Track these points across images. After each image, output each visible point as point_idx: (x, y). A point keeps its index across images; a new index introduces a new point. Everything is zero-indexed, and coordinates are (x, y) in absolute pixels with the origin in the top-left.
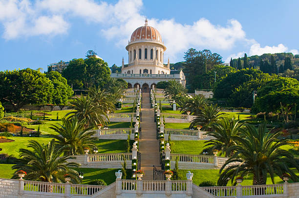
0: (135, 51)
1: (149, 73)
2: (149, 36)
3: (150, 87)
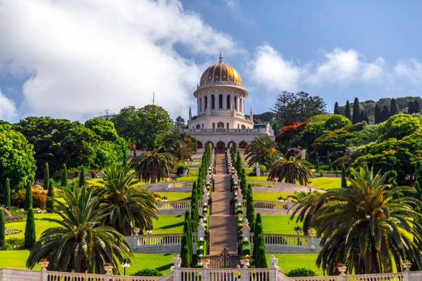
0: (206, 98)
1: (225, 127)
2: (224, 77)
3: (226, 146)
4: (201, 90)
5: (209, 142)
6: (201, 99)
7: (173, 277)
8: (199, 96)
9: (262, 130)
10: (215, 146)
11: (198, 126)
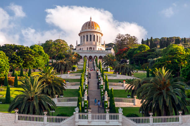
0: (84, 36)
1: (93, 49)
3: (93, 58)
4: (82, 32)
5: (85, 56)
6: (82, 37)
7: (75, 117)
8: (81, 35)
9: (109, 51)
10: (88, 58)
11: (80, 49)
